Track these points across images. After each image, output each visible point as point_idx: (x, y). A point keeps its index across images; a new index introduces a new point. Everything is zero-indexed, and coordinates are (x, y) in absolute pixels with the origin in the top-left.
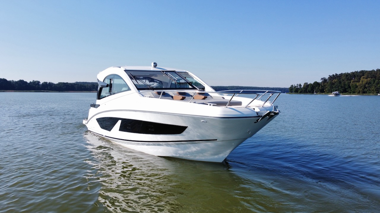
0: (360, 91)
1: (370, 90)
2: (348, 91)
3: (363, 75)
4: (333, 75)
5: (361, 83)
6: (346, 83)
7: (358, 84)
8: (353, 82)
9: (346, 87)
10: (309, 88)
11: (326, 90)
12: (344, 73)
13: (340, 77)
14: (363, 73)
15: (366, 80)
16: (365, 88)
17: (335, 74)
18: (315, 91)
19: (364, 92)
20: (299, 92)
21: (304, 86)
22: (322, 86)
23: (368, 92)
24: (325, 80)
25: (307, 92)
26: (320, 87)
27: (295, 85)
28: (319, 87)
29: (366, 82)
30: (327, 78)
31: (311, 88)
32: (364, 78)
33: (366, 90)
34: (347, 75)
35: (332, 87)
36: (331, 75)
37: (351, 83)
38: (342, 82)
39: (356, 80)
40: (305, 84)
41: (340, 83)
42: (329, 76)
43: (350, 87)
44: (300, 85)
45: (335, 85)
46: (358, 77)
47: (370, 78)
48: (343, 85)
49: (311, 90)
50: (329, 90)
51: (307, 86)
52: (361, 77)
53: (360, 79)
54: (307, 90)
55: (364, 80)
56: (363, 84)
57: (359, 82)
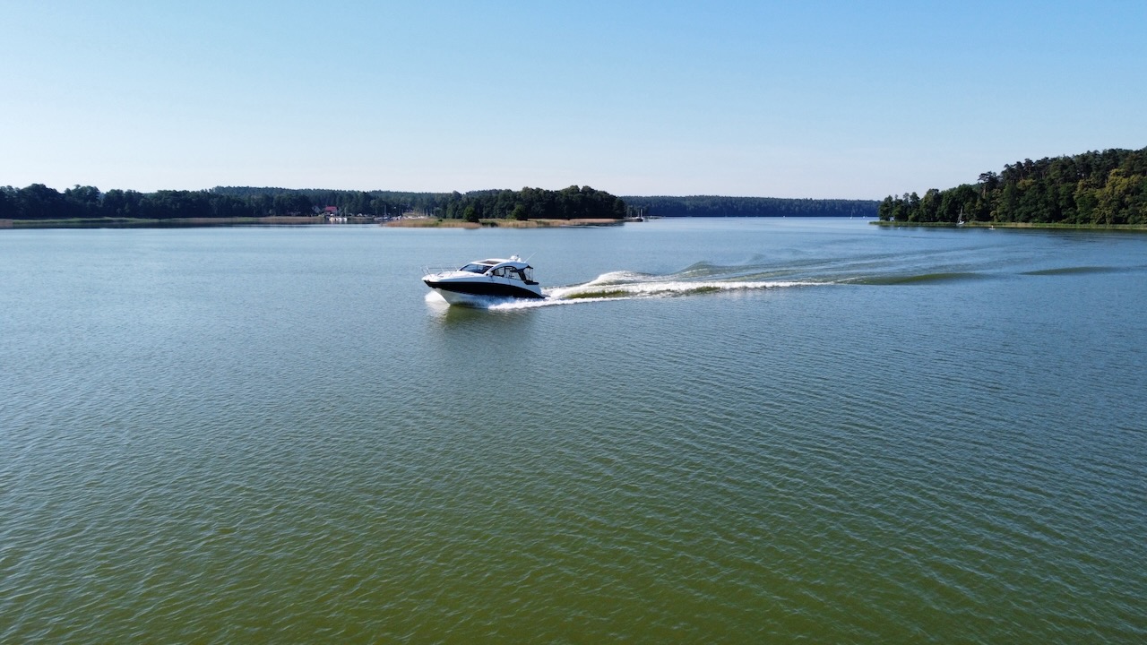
0: (1104, 217)
1: (1136, 213)
2: (1065, 217)
3: (1116, 166)
4: (1019, 163)
5: (1108, 189)
6: (1062, 190)
7: (1098, 193)
8: (1084, 186)
9: (1061, 204)
10: (943, 207)
11: (996, 214)
12: (1055, 159)
13: (1041, 169)
14: (1114, 157)
15: (1125, 180)
16: (1123, 205)
17: (1023, 162)
18: (961, 215)
19: (1118, 221)
20: (910, 217)
21: (926, 198)
22: (982, 199)
23: (1130, 219)
24: (991, 181)
25: (935, 220)
26: (979, 202)
27: (897, 196)
28: (975, 202)
29: (1125, 187)
30: (998, 174)
31: (949, 206)
32: (1117, 174)
33: (1126, 215)
34: (1064, 164)
35: (1014, 204)
36: (1012, 162)
37: (1079, 189)
38: (1050, 189)
39: (1092, 179)
40: (930, 191)
41: (1042, 189)
42: (1007, 166)
43: (1072, 204)
44: (915, 196)
45: (1026, 198)
46: (1098, 169)
47: (1139, 176)
48: (1050, 198)
49: (948, 213)
50: (1006, 213)
51: (936, 197)
52: (1109, 169)
53: (1105, 177)
54: (937, 213)
55: (1118, 182)
56: (1116, 193)
57: (1103, 186)
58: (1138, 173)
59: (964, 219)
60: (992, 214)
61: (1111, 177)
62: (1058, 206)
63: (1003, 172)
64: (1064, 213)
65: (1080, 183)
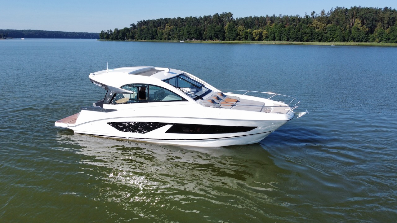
0: (165, 38)
1: (173, 37)
2: (155, 38)
3: (167, 23)
4: (141, 21)
5: (166, 30)
6: (154, 30)
7: (163, 31)
8: (160, 29)
9: (154, 34)
10: (120, 35)
11: (136, 37)
12: (151, 20)
13: (147, 23)
14: (167, 20)
15: (170, 27)
16: (170, 35)
17: (143, 21)
18: (126, 37)
19: (169, 39)
20: (110, 38)
21: (115, 32)
22: (132, 32)
23: (172, 39)
24: (134, 27)
25: (118, 39)
26: (131, 33)
27: (105, 31)
28: (129, 33)
29: (170, 29)
30: (136, 24)
31: (122, 34)
32: (168, 25)
33: (171, 38)
34: (154, 22)
35: (141, 34)
36: (140, 21)
37: (158, 30)
38: (150, 29)
39: (161, 27)
40: (116, 29)
41: (148, 29)
42: (138, 22)
43: (157, 34)
44: (111, 31)
45: (144, 32)
46: (163, 24)
47: (173, 26)
48: (151, 32)
49: (122, 36)
50: (139, 37)
51: (118, 32)
52: (165, 24)
53: (165, 26)
54: (119, 36)
55: (168, 28)
56: (168, 31)
57: (164, 29)
58: (173, 25)
59: (127, 39)
60: (135, 37)
61: (166, 26)
62: (153, 34)
63: (137, 24)
64: (155, 37)
65: (158, 28)
